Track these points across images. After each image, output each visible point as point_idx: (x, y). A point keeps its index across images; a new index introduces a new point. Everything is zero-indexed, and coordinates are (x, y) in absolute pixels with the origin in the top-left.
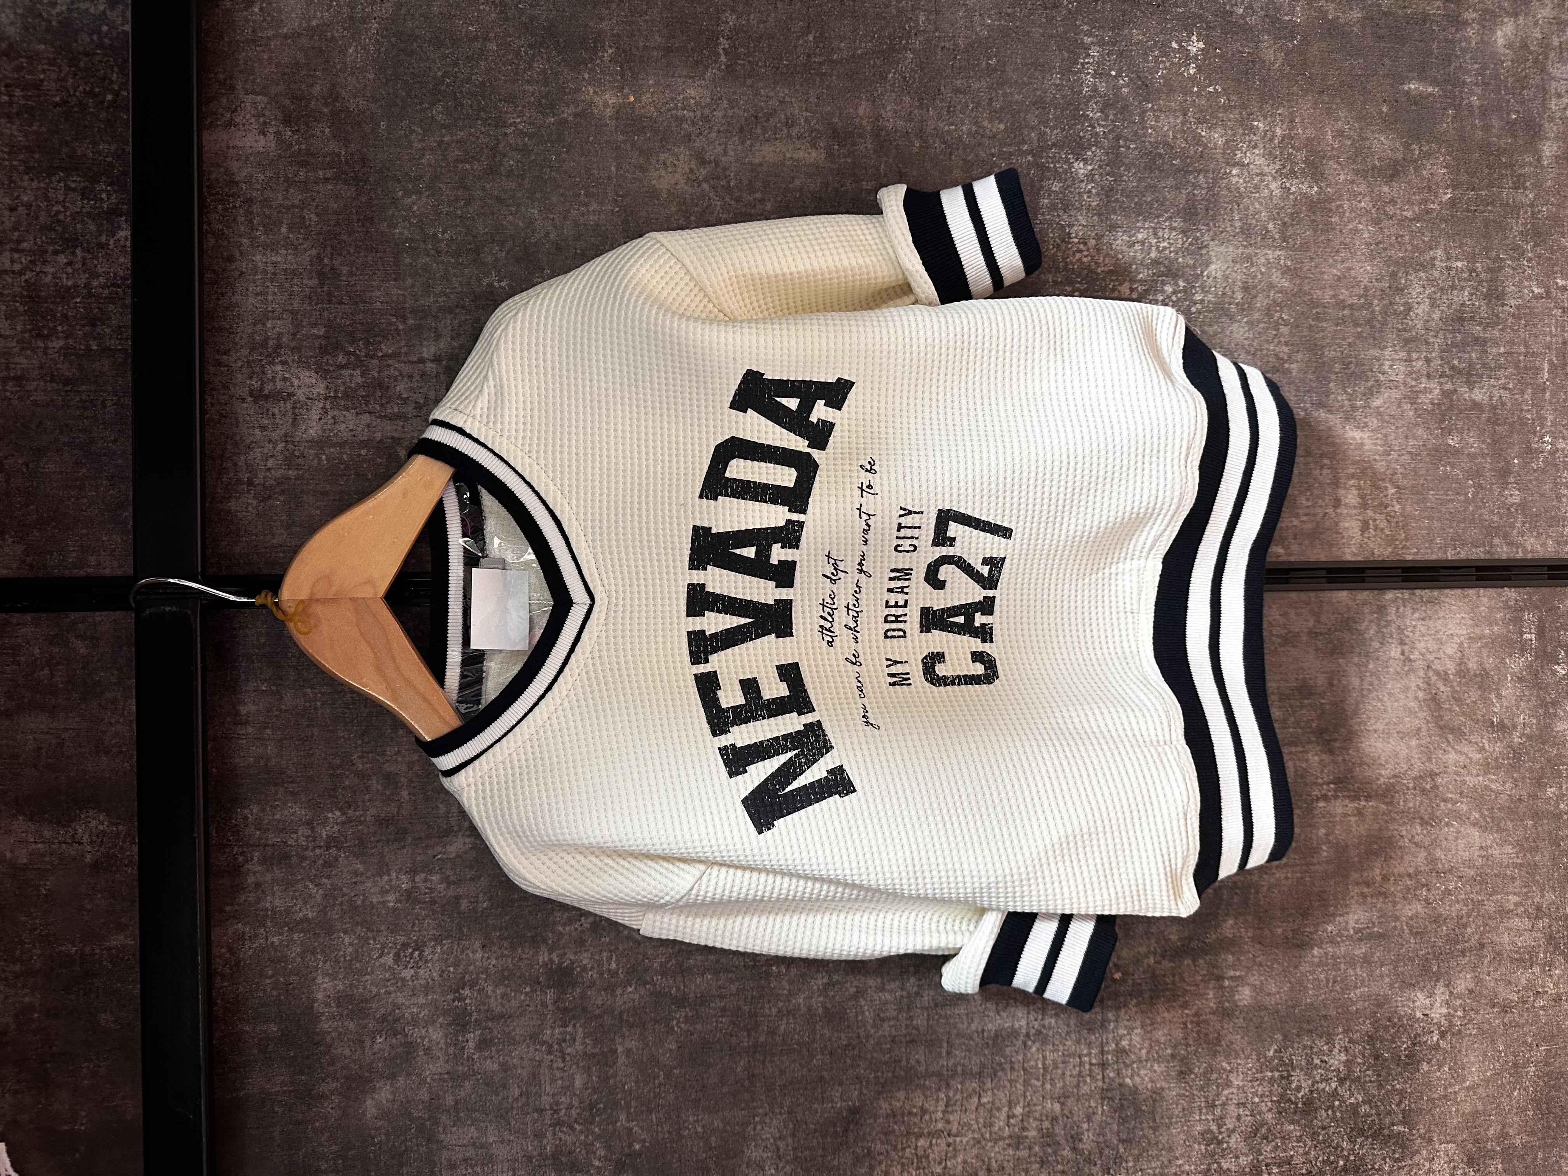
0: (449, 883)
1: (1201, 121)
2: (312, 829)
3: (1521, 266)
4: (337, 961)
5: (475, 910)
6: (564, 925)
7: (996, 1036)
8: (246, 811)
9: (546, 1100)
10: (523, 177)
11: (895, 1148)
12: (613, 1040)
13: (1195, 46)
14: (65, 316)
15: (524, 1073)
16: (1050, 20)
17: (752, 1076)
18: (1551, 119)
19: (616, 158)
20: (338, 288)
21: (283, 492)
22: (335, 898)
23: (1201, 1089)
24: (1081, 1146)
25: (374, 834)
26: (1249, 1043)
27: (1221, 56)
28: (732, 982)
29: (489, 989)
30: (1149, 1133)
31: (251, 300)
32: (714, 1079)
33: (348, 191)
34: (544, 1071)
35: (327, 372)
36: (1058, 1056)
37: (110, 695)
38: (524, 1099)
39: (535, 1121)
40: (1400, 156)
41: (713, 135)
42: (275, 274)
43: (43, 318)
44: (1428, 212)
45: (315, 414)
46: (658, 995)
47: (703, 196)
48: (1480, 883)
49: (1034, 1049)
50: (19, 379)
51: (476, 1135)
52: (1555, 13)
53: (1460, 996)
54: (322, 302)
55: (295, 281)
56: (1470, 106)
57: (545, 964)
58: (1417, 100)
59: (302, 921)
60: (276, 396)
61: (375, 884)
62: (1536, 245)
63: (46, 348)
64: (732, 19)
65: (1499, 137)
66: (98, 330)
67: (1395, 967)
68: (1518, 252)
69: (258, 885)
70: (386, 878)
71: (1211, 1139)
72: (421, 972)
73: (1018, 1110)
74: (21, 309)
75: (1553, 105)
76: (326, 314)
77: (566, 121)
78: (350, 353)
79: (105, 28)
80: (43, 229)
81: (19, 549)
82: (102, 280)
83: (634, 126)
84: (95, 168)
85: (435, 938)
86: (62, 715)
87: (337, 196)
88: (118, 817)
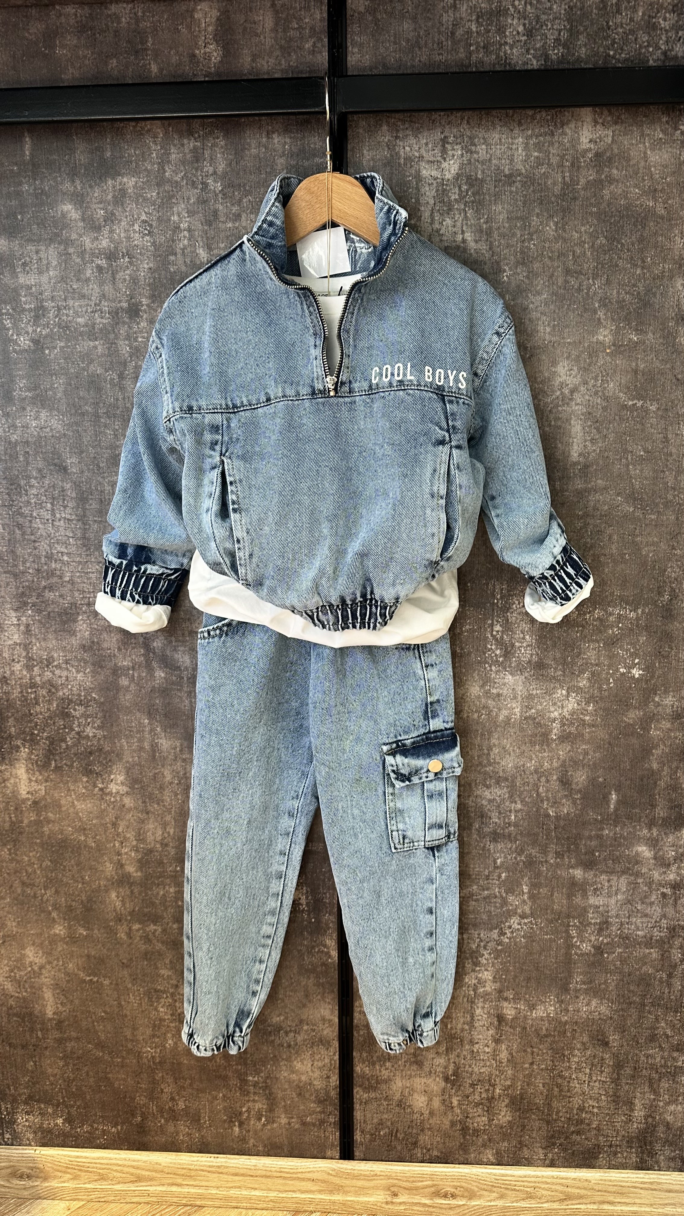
0: (183, 250)
1: (593, 674)
2: (212, 175)
3: (512, 853)
4: (143, 189)
5: (169, 264)
8: (221, 138)
9: (71, 303)
10: (565, 288)
11: (46, 491)
12: (102, 339)
13: (636, 673)
14: (489, 31)
15: (85, 291)
16: (652, 590)
17: (83, 414)
18: (595, 876)
19: (575, 342)
20: (504, 185)
21: (392, 156)
22: (176, 187)
23: (76, 657)
24: (47, 591)
25: (209, 209)
26: (99, 684)
27: (630, 687)
29: (128, 272)
30: (53, 628)
31: (497, 136)
32: (81, 393)
33: (557, 189)
34: (87, 302)
35: (457, 179)
37: (283, 62)
38: (71, 291)
39: (60, 296)
40: (574, 786)
41: (587, 397)
42: (511, 149)
43: (488, 19)
44: (542, 801)
45: (434, 173)
46: (125, 364)
47: (553, 392)
48: (180, 813)
50: (454, 6)
51: (53, 265)
52: (656, 881)
53: (121, 800)
54: (496, 177)
55: (508, 161)
56: (602, 829)
57: (141, 302)
58: (606, 798)
59: (164, 169)
60: (444, 151)
61: (183, 209)
62: (524, 862)
63: (471, 21)
64: (653, 408)
65: (585, 845)
66: (481, 50)
67: (137, 765)
68: (521, 852)
69: (183, 145)
70: (186, 215)
71: (49, 662)
72: (137, 235)
73: (65, 558)
74: (493, 6)
75: (604, 877)
76: (489, 178)
77: (596, 313)
78: (467, 193)
79: (651, 49)
80: (538, 17)
81: (362, 9)
82: (509, 52)
83: (593, 353)
84: (571, 46)
85: (154, 242)
86: (273, 35)
87: (554, 184)
88: (219, 68)
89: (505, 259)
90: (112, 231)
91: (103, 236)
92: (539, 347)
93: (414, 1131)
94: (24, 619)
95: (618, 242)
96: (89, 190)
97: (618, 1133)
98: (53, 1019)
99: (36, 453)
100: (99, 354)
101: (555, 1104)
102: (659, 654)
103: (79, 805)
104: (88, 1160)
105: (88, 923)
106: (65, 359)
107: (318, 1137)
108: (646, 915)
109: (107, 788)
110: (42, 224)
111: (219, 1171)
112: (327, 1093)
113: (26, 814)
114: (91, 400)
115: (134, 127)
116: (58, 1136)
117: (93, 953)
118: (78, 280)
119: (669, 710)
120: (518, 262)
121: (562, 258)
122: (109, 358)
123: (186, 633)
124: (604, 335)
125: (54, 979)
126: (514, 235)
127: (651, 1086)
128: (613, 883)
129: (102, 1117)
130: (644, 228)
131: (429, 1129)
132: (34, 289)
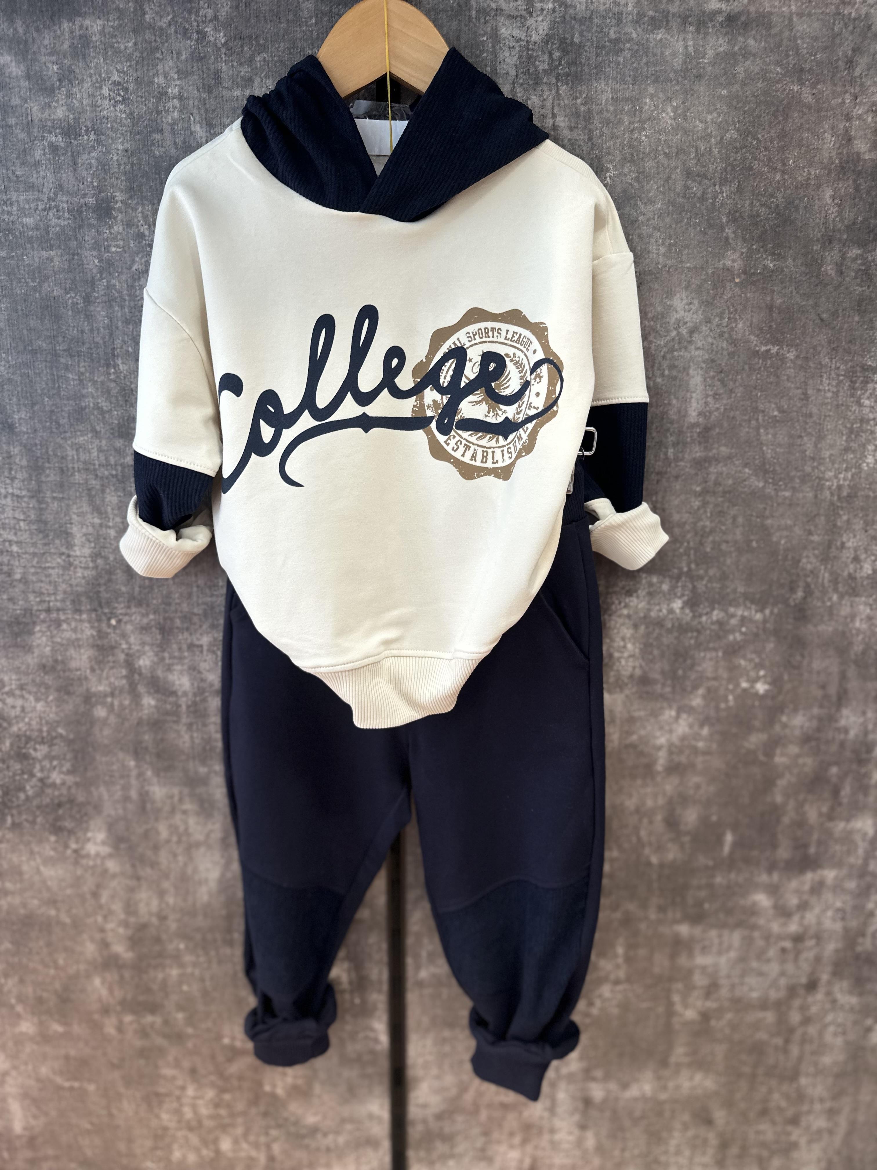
89: (609, 154)
90: (70, 96)
91: (57, 101)
92: (651, 273)
95: (754, 137)
96: (35, 35)
100: (56, 269)
103: (48, 872)
106: (8, 274)
109: (82, 848)
114: (45, 333)
118: (23, 163)
120: (625, 158)
121: (681, 156)
122: (70, 275)
123: (185, 647)
126: (620, 122)
130: (786, 119)
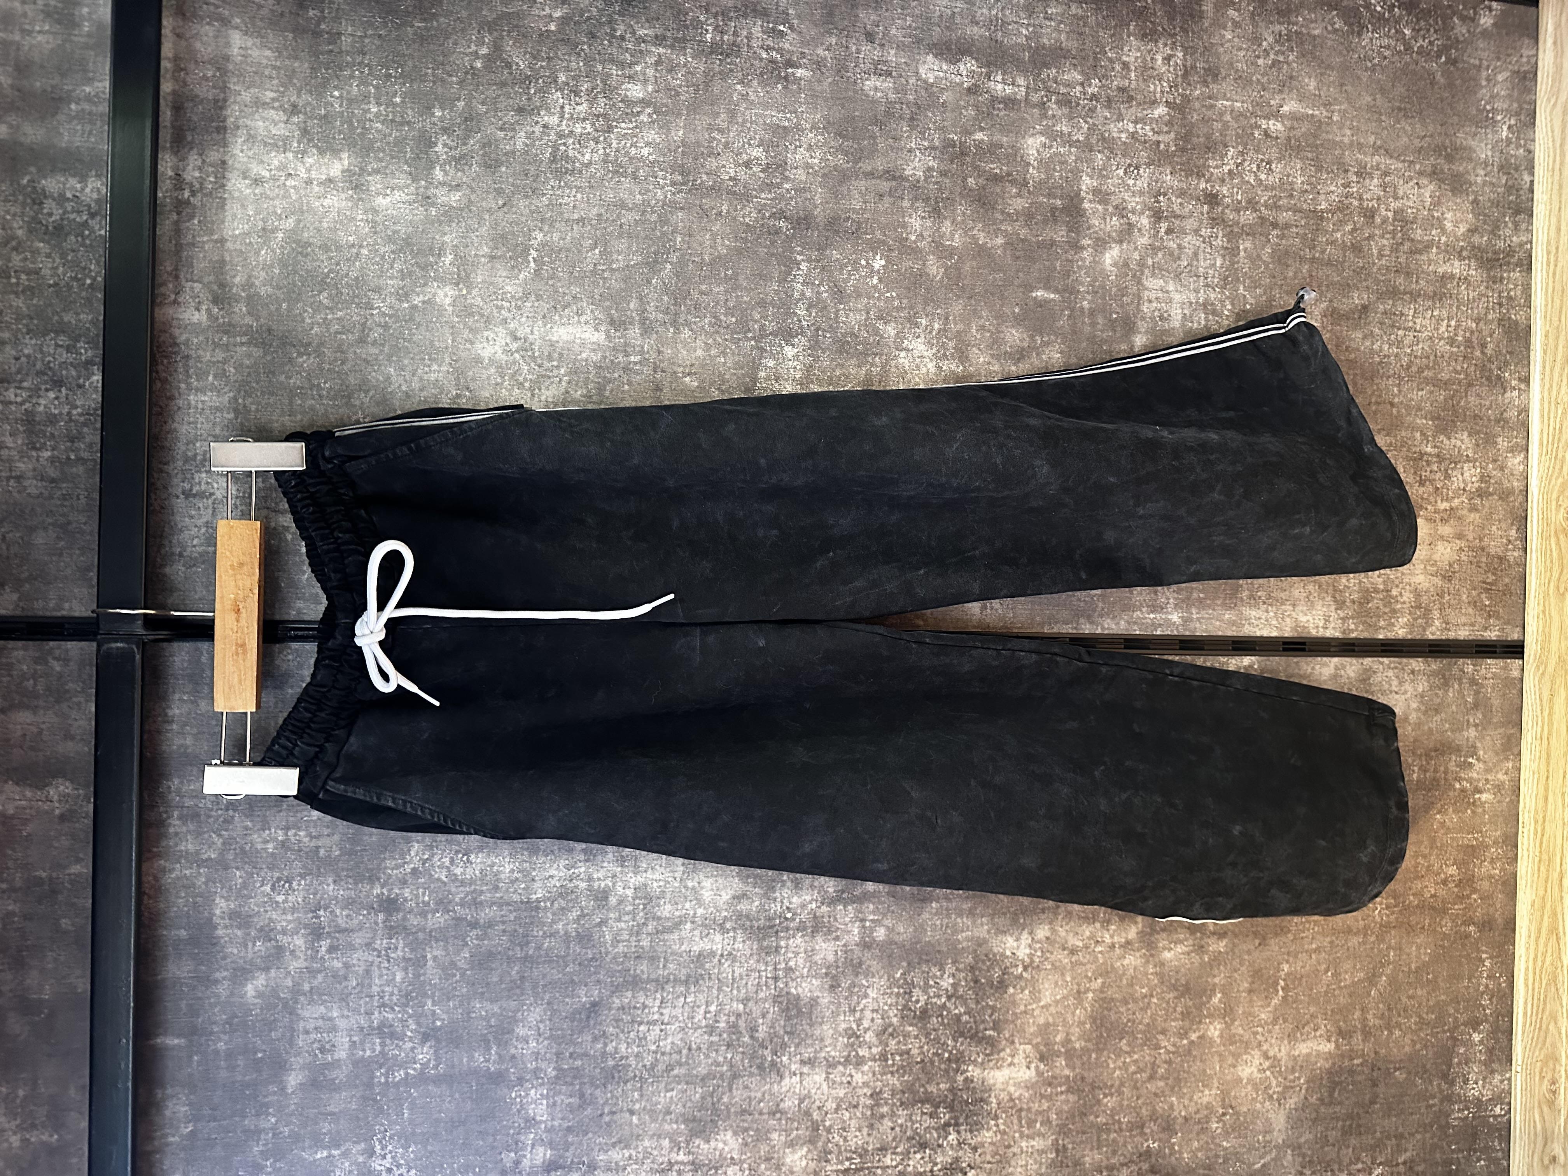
0: (312, 837)
1: (879, 318)
4: (231, 888)
5: (329, 856)
6: (392, 869)
7: (700, 955)
8: (170, 783)
9: (375, 989)
10: (383, 345)
11: (623, 1031)
12: (424, 949)
13: (879, 263)
14: (52, 435)
15: (361, 970)
16: (773, 242)
17: (522, 978)
18: (1143, 319)
19: (452, 334)
21: (203, 562)
22: (231, 845)
23: (846, 998)
24: (757, 1035)
26: (883, 968)
27: (897, 271)
28: (511, 912)
29: (338, 912)
30: (808, 1027)
31: (185, 427)
32: (495, 979)
33: (257, 352)
34: (375, 968)
36: (743, 971)
37: (76, 700)
38: (359, 988)
39: (366, 1003)
41: (524, 319)
42: (203, 409)
43: (37, 436)
46: (459, 920)
47: (514, 362)
49: (726, 965)
50: (19, 478)
51: (324, 1011)
52: (1150, 242)
53: (1039, 942)
55: (218, 414)
56: (1082, 308)
57: (378, 895)
58: (1042, 304)
59: (207, 860)
60: (202, 495)
61: (260, 836)
63: (38, 457)
64: (540, 236)
65: (1102, 331)
66: (76, 445)
67: (992, 919)
69: (177, 834)
70: (267, 832)
71: (851, 1034)
72: (290, 898)
73: (713, 1008)
74: (21, 429)
75: (1145, 308)
77: (416, 306)
79: (87, 232)
80: (40, 373)
81: (15, 596)
82: (79, 410)
83: (466, 311)
84: (77, 332)
85: (300, 875)
86: (42, 712)
87: (249, 356)
88: (79, 784)
93: (1484, 559)
94: (793, 1067)
97: (1483, 295)
98: (1336, 1042)
99: (573, 1043)
101: (1445, 376)
102: (856, 234)
104: (1530, 999)
105: (1206, 990)
107: (1493, 688)
108: (1196, 254)
110: (271, 1025)
111: (1542, 821)
112: (1434, 674)
113: (1058, 1071)
115: (150, 897)
116: (1497, 1041)
117: (1246, 985)
119: (929, 223)
124: (445, 295)
125: (1282, 1039)
127: (1420, 252)
128: (1153, 295)
129: (1470, 980)
131: (1481, 540)
132: (355, 1039)
